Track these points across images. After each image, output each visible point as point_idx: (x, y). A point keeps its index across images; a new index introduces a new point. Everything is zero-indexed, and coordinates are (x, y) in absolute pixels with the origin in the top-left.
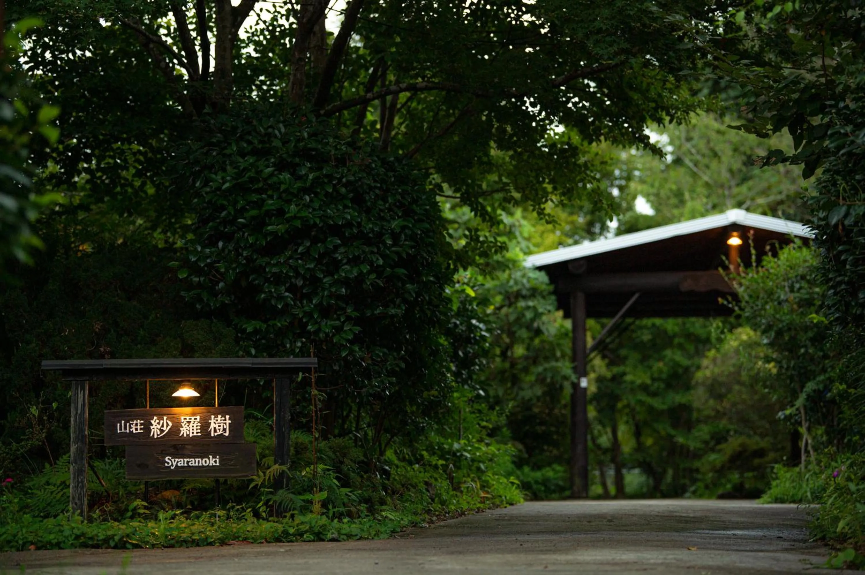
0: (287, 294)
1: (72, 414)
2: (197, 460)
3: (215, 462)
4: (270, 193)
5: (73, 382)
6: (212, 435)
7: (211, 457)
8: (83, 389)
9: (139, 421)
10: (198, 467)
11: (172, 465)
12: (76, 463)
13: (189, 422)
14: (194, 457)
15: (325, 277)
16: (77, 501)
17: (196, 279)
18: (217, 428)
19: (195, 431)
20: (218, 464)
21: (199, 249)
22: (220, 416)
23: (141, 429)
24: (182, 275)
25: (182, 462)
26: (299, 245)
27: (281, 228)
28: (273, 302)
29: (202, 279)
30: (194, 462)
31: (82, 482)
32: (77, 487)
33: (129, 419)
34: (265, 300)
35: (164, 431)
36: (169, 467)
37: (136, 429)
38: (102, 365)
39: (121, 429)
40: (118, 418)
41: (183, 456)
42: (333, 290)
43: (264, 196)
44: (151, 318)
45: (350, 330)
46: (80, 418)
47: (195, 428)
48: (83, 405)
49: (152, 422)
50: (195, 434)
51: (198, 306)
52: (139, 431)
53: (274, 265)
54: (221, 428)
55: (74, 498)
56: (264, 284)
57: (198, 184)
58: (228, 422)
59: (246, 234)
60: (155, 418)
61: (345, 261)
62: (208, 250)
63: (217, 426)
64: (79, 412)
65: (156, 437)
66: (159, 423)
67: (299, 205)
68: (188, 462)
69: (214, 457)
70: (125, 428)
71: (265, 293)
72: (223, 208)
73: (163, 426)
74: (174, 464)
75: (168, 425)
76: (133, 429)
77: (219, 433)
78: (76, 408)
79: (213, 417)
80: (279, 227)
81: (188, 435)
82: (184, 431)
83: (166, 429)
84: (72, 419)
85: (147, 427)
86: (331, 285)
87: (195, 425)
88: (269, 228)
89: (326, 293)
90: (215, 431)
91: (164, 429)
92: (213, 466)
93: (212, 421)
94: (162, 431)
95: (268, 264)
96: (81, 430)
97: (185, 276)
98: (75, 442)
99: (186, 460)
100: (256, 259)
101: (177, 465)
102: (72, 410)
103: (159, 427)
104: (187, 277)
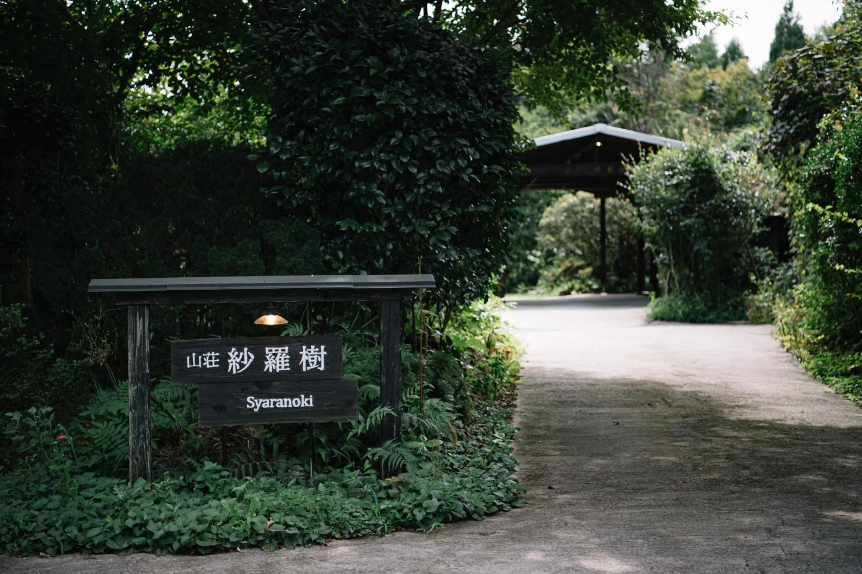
0: (378, 192)
1: (130, 349)
2: (286, 400)
3: (308, 402)
4: (357, 78)
5: (131, 307)
6: (304, 369)
7: (302, 396)
8: (142, 315)
9: (213, 354)
10: (288, 408)
11: (256, 407)
12: (135, 409)
13: (275, 355)
14: (282, 397)
15: (419, 172)
16: (138, 456)
17: (276, 174)
18: (310, 361)
19: (283, 365)
20: (311, 405)
21: (280, 140)
22: (313, 347)
23: (216, 363)
24: (262, 170)
25: (267, 403)
26: (390, 137)
27: (370, 117)
28: (362, 201)
29: (283, 173)
30: (282, 403)
31: (144, 432)
32: (137, 438)
33: (202, 350)
34: (353, 198)
35: (244, 365)
36: (253, 409)
37: (211, 363)
38: (165, 286)
39: (191, 363)
40: (189, 349)
41: (269, 396)
42: (429, 187)
43: (350, 82)
44: (227, 215)
45: (446, 230)
46: (140, 353)
47: (283, 361)
48: (143, 337)
49: (230, 354)
50: (283, 369)
51: (279, 204)
52: (214, 365)
53: (364, 159)
54: (315, 360)
55: (134, 453)
56: (352, 180)
57: (277, 70)
58: (323, 353)
59: (331, 124)
60: (234, 349)
61: (439, 155)
62: (289, 143)
63: (309, 359)
64: (138, 344)
65: (234, 372)
66: (238, 356)
67: (391, 92)
68: (275, 403)
69: (307, 396)
70: (197, 362)
71: (354, 190)
72: (305, 95)
73: (243, 359)
74: (258, 406)
75: (249, 358)
76: (207, 364)
77: (312, 367)
78: (135, 340)
79: (304, 347)
80: (369, 115)
81: (274, 370)
82: (270, 365)
83: (247, 363)
84: (130, 354)
85: (224, 360)
86: (426, 182)
87: (282, 358)
88: (357, 117)
89: (422, 190)
90: (308, 364)
91: (245, 362)
92: (306, 408)
93: (304, 353)
94: (242, 365)
95: (356, 158)
96: (141, 368)
97: (266, 170)
98: (134, 383)
99: (272, 400)
100: (344, 153)
101: (261, 406)
102: (130, 342)
103: (238, 360)
104: (267, 172)
